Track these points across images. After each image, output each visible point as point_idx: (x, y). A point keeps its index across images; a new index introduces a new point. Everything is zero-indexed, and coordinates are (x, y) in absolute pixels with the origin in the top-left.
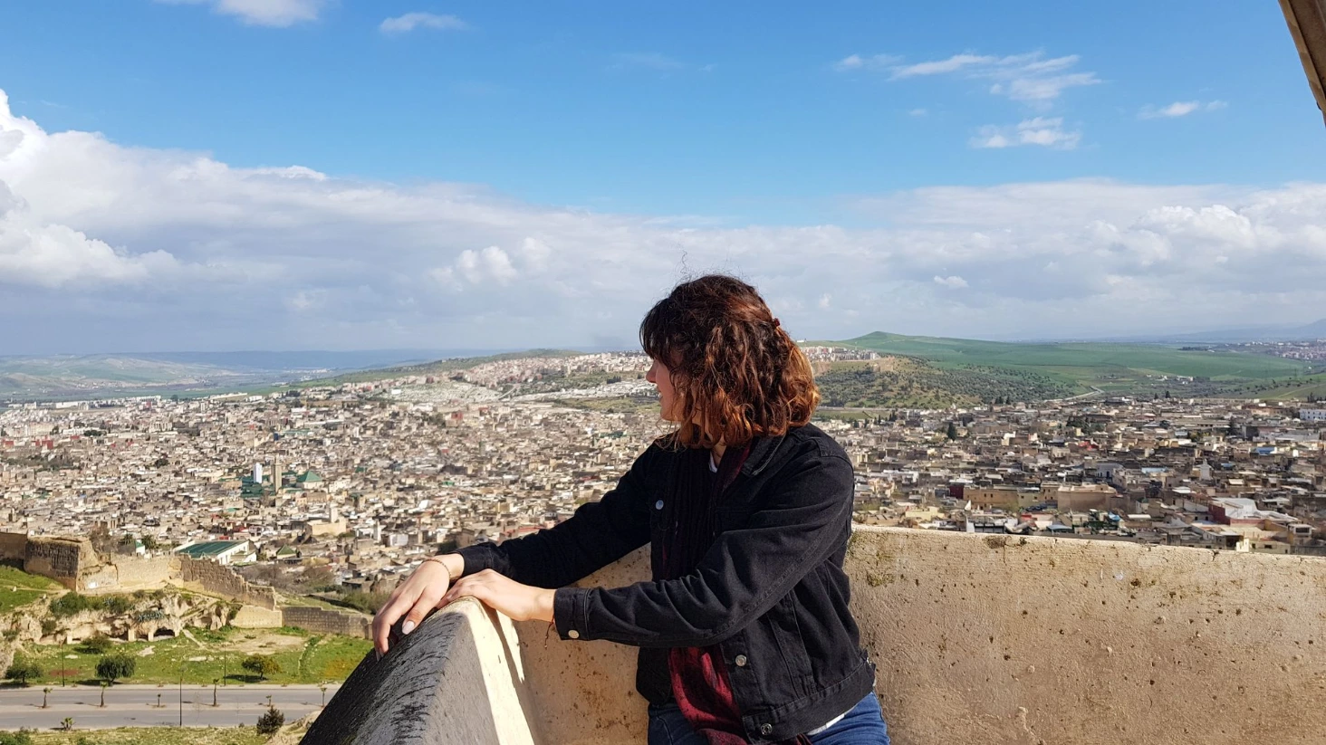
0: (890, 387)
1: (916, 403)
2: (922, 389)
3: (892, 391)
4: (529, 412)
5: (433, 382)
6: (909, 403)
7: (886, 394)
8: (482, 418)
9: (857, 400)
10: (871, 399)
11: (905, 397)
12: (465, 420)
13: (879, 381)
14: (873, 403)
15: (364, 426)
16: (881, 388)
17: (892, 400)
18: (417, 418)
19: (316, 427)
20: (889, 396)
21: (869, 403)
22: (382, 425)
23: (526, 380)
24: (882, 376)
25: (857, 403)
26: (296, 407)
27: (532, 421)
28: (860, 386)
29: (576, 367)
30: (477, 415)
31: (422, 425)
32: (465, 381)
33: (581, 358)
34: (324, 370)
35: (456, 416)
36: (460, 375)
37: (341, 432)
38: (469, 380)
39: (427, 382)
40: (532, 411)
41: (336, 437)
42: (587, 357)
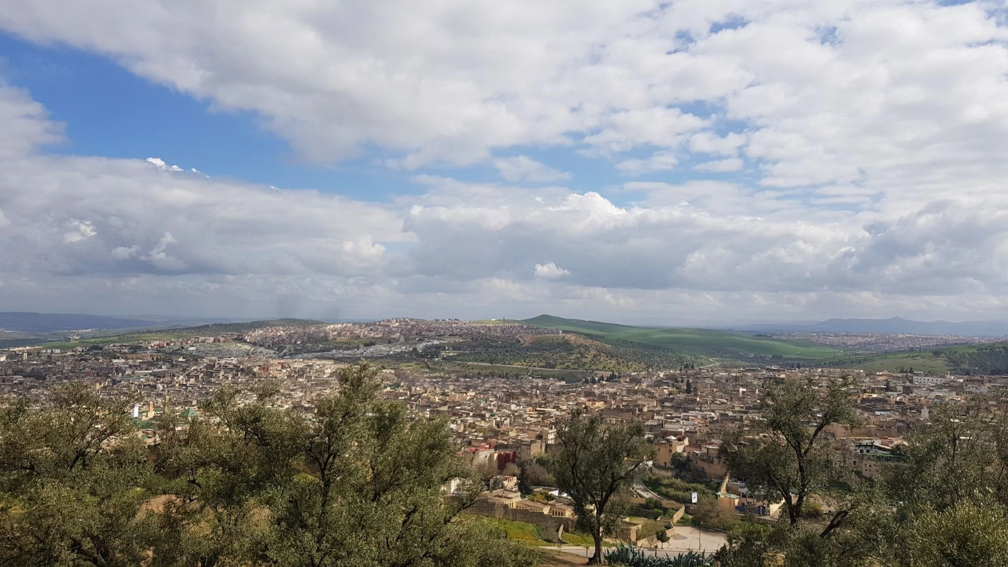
0: (586, 355)
1: (605, 367)
2: (607, 357)
3: (587, 358)
4: (318, 367)
5: (219, 341)
6: (600, 367)
7: (584, 360)
8: (285, 371)
9: (563, 364)
10: (575, 363)
11: (597, 363)
12: (271, 372)
13: (577, 350)
14: (576, 366)
15: (188, 375)
16: (579, 356)
17: (588, 365)
18: (232, 370)
19: (146, 375)
20: (586, 361)
21: (572, 367)
22: (202, 374)
23: (295, 342)
24: (578, 347)
25: (564, 366)
26: (115, 359)
27: (324, 374)
28: (564, 354)
29: (336, 333)
30: (279, 368)
31: (237, 375)
32: (245, 341)
33: (332, 326)
34: (89, 330)
35: (264, 368)
36: (241, 337)
37: (169, 379)
38: (248, 341)
39: (214, 341)
40: (321, 366)
41: (167, 383)
42: (336, 326)
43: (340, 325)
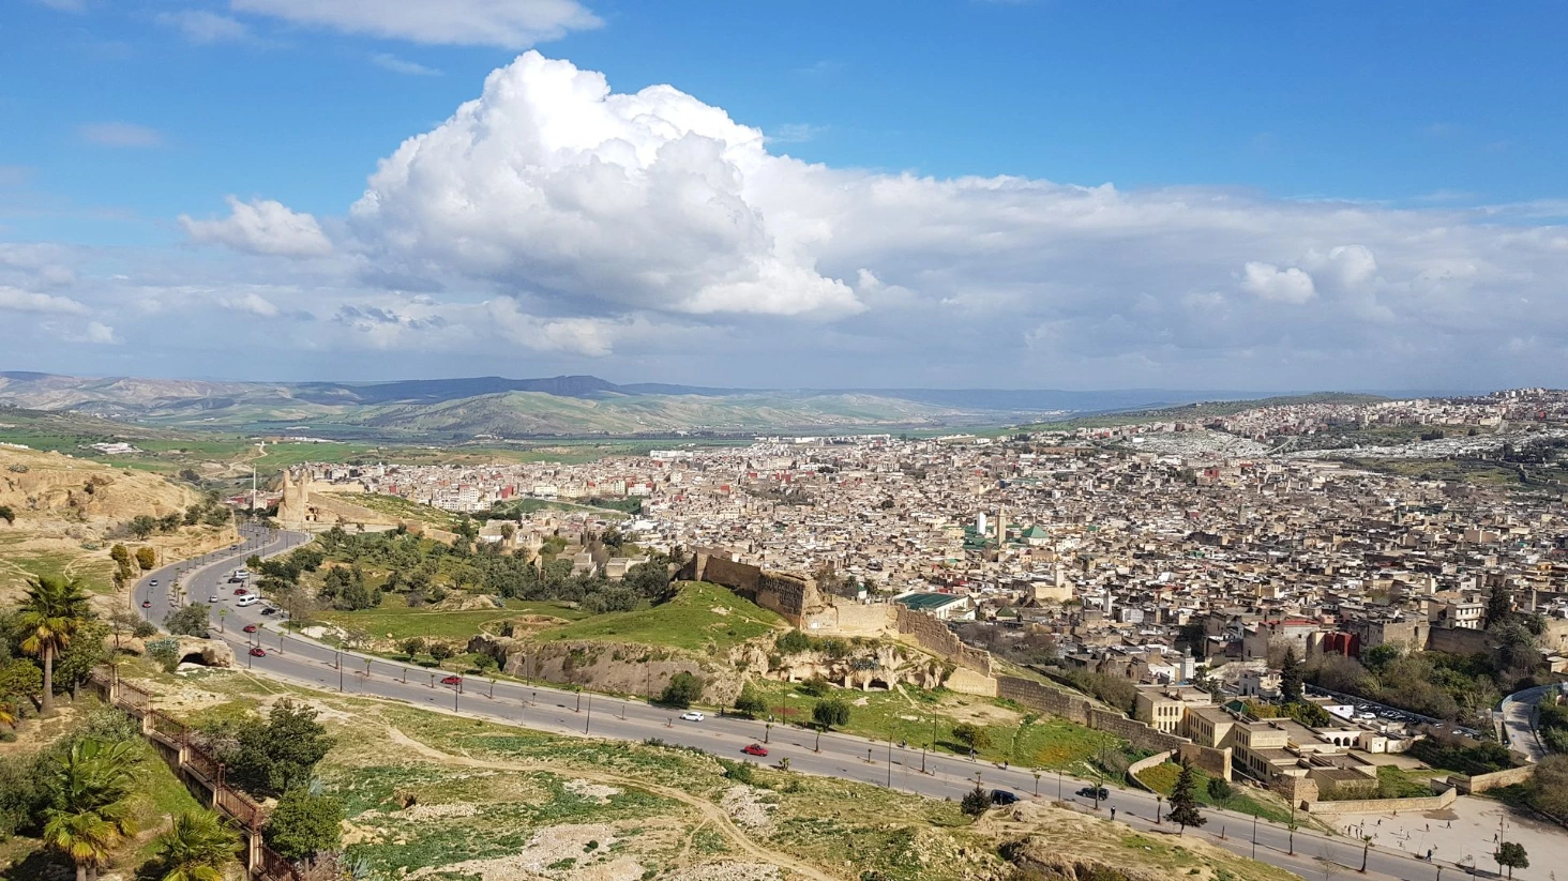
4: (1307, 473)
5: (1183, 429)
8: (1244, 477)
12: (1222, 479)
15: (1099, 479)
18: (1162, 473)
19: (1045, 477)
22: (1120, 479)
23: (1306, 432)
26: (1025, 453)
27: (1311, 484)
29: (1376, 417)
30: (1238, 472)
31: (1168, 481)
32: (1225, 430)
33: (1386, 405)
34: (1058, 413)
35: (1211, 473)
36: (1218, 423)
37: (1073, 483)
38: (1229, 429)
39: (1176, 429)
40: (1312, 471)
41: (1067, 489)
42: (1394, 404)
43: (1401, 404)
